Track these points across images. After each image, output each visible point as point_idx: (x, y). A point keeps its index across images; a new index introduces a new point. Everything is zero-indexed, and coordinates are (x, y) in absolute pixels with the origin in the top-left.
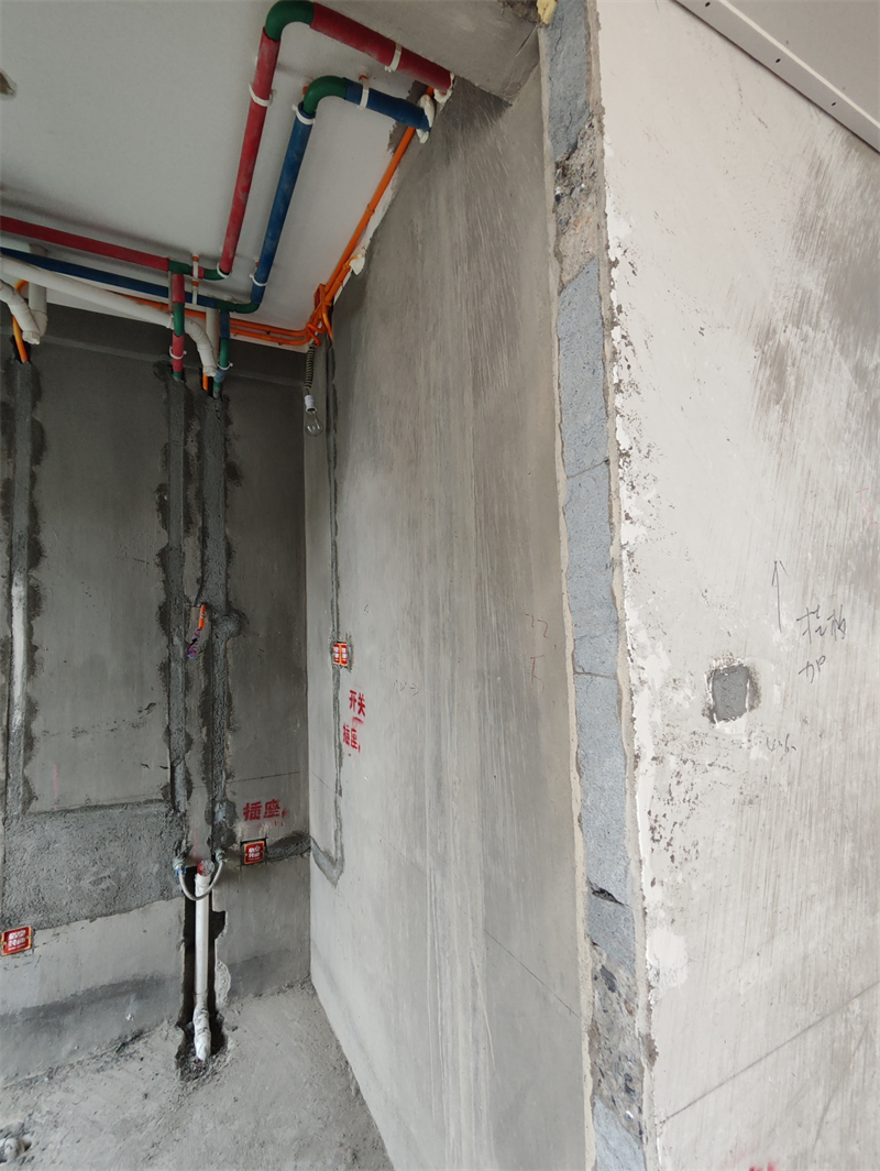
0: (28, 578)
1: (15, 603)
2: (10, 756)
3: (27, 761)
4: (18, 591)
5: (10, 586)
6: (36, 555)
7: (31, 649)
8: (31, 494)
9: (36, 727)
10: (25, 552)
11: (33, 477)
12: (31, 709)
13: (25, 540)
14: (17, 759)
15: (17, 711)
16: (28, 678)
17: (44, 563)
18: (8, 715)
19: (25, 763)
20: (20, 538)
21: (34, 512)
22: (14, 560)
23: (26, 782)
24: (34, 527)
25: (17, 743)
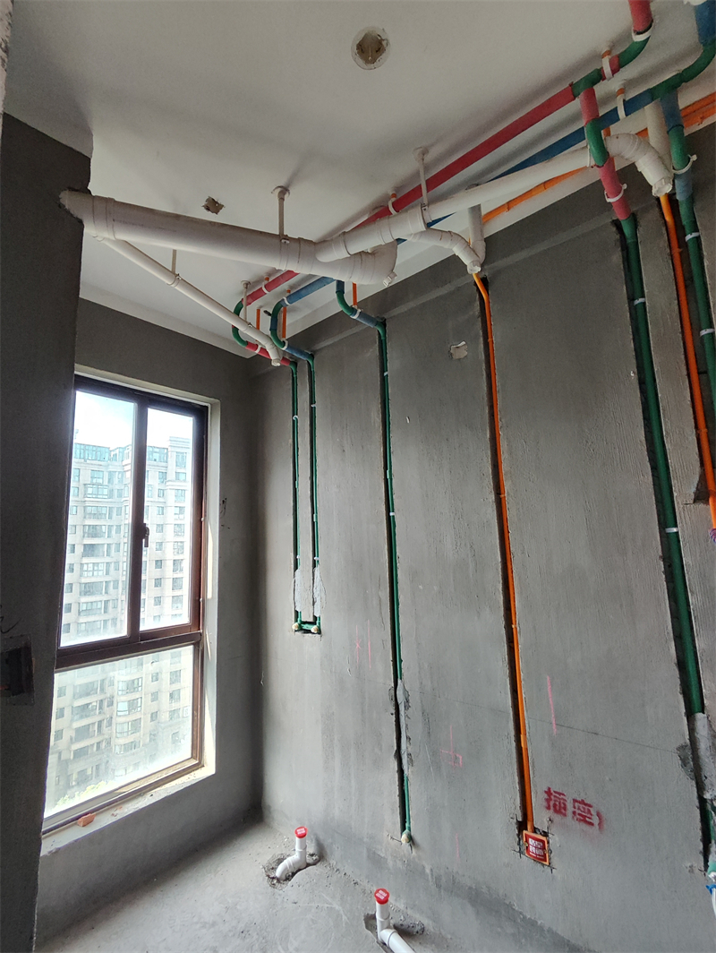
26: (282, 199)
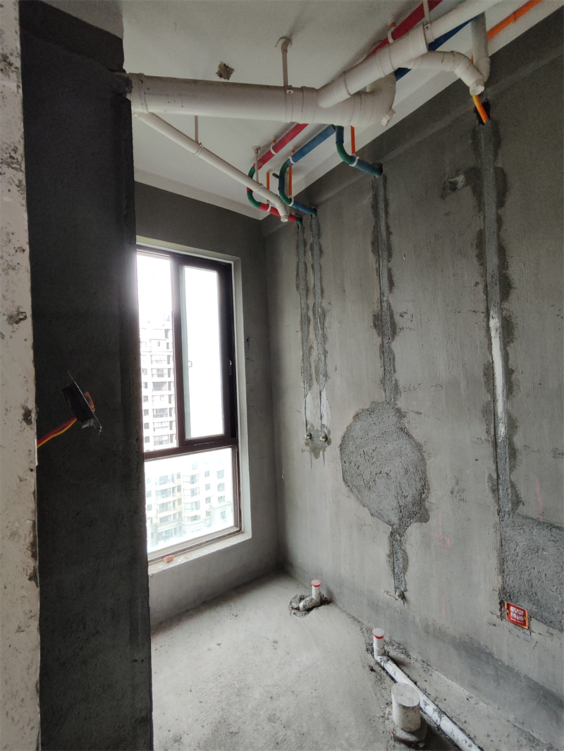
0: (501, 309)
1: (493, 333)
2: (498, 460)
3: (512, 468)
4: (494, 323)
5: (488, 320)
6: (506, 287)
7: (508, 372)
8: (498, 236)
9: (518, 441)
10: (497, 288)
11: (499, 220)
12: (512, 425)
13: (497, 277)
14: (505, 465)
15: (501, 424)
16: (508, 397)
17: (513, 295)
18: (495, 427)
19: (511, 471)
20: (492, 277)
21: (502, 251)
22: (490, 296)
23: (513, 486)
24: (503, 264)
25: (503, 451)
26: (285, 51)
